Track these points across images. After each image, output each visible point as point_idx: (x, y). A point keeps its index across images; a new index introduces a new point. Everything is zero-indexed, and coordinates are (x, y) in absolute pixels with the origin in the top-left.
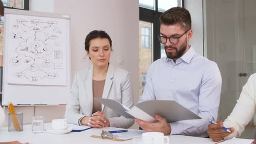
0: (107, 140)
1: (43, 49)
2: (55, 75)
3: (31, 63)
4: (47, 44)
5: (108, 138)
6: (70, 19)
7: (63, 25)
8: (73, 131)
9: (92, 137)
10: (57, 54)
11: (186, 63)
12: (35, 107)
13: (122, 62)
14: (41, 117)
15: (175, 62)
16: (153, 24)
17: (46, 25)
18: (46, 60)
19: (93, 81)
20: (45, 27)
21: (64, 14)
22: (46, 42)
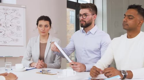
0: (45, 75)
1: (10, 25)
2: (17, 40)
3: (3, 33)
4: (12, 22)
5: (45, 73)
6: (26, 8)
7: (21, 11)
8: (27, 70)
9: (37, 73)
10: (18, 28)
11: (92, 34)
12: (5, 58)
13: (57, 32)
14: (10, 63)
15: (86, 33)
16: (75, 10)
17: (12, 11)
18: (12, 31)
19: (40, 43)
20: (11, 13)
21: (22, 5)
22: (12, 21)
